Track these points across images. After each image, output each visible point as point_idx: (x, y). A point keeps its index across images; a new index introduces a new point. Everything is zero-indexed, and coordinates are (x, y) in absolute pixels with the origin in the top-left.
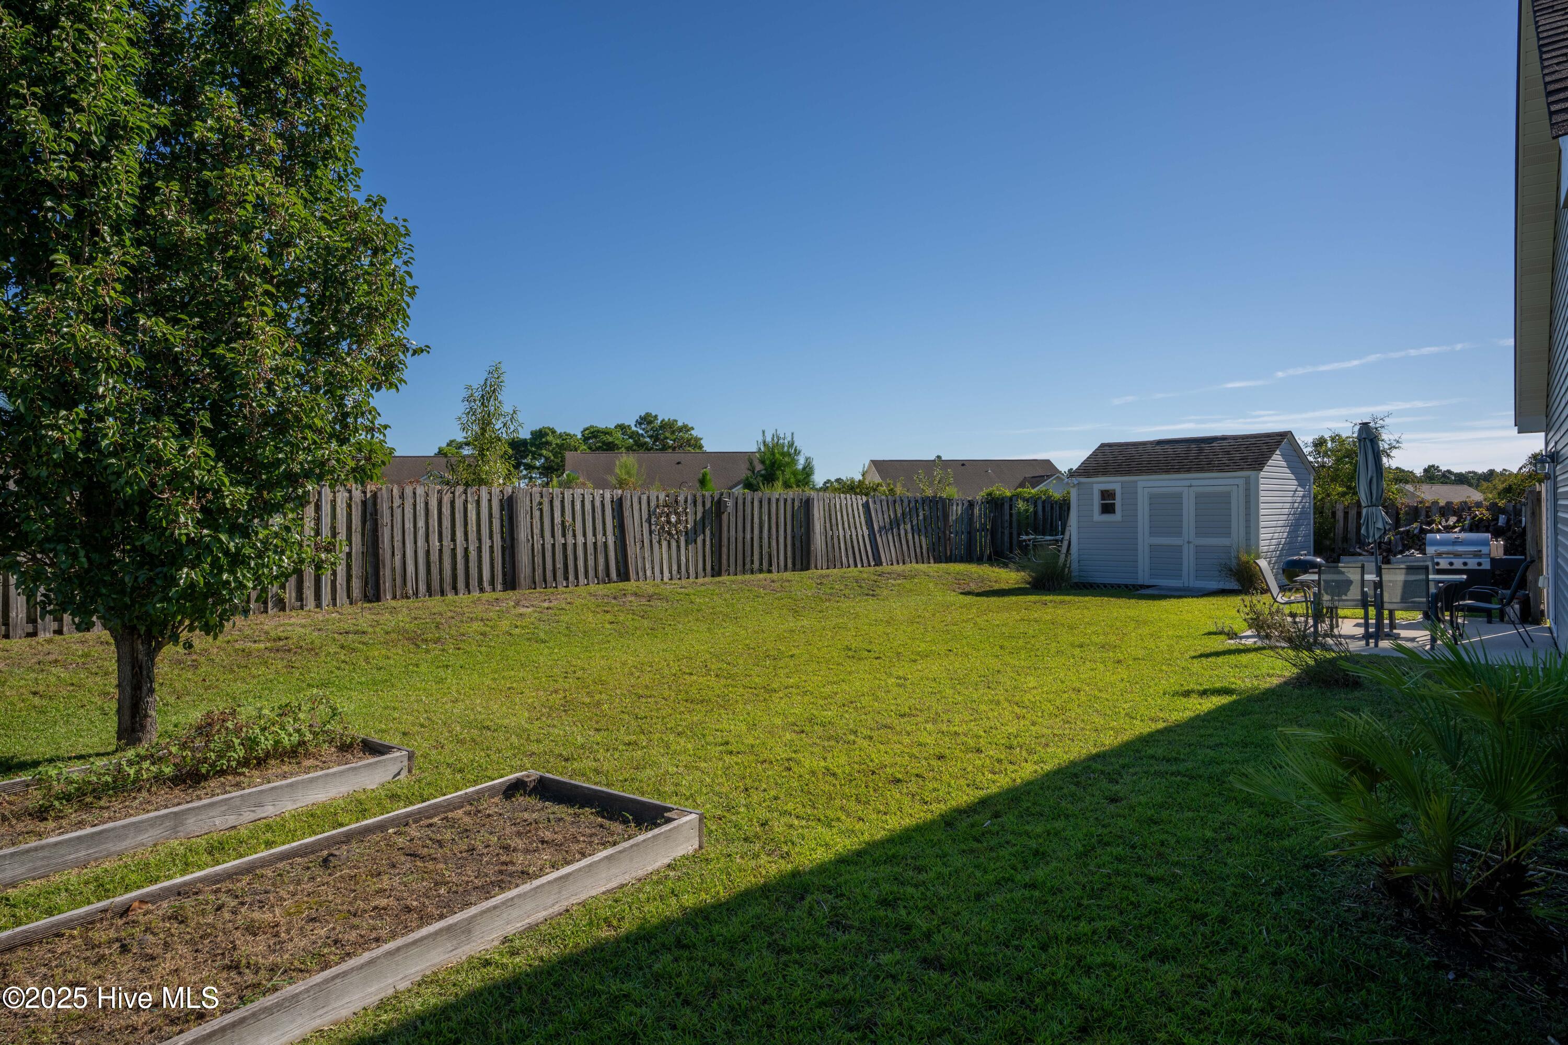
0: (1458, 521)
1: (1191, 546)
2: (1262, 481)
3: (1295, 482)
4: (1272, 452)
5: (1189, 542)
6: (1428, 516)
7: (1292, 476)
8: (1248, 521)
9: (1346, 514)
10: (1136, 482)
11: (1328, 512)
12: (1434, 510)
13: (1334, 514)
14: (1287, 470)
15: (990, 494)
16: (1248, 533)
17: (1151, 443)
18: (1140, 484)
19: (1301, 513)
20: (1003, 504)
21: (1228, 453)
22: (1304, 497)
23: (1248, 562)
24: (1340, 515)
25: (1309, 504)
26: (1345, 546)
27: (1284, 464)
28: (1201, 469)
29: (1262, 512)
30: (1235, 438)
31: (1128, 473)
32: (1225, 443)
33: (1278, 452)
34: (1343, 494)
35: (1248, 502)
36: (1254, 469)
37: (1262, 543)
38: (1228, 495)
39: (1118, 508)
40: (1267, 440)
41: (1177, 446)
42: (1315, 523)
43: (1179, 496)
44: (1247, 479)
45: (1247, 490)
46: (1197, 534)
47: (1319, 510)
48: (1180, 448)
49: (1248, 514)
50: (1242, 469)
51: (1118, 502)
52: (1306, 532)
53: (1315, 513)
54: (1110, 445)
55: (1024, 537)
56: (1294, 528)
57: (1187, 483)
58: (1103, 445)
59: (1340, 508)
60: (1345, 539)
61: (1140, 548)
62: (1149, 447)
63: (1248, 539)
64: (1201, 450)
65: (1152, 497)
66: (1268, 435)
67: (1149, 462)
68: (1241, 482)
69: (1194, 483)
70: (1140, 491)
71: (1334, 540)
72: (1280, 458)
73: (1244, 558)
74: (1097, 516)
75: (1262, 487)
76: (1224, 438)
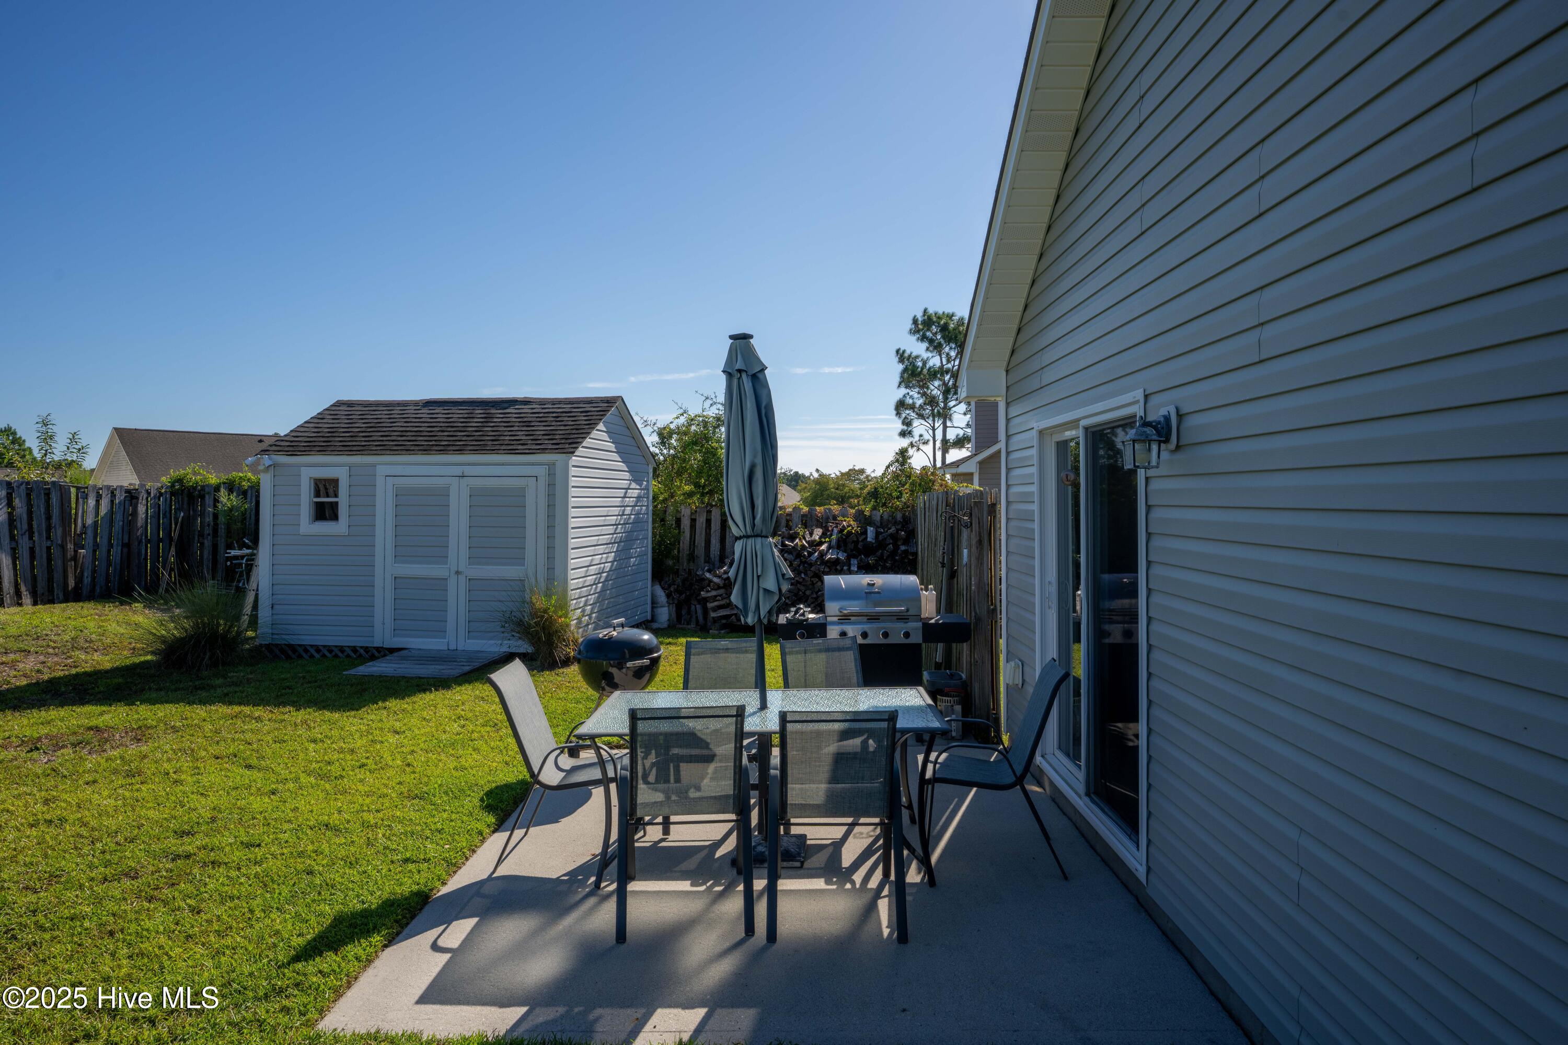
0: (824, 535)
1: (462, 579)
2: (573, 471)
3: (627, 475)
4: (592, 425)
5: (457, 573)
6: (789, 527)
7: (622, 466)
8: (551, 537)
9: (693, 521)
10: (374, 466)
11: (670, 519)
12: (796, 519)
13: (678, 521)
14: (616, 457)
15: (180, 481)
16: (550, 558)
17: (416, 403)
18: (381, 471)
19: (636, 522)
20: (202, 497)
21: (528, 424)
22: (639, 498)
23: (546, 611)
24: (686, 523)
25: (646, 508)
26: (692, 566)
27: (612, 446)
28: (481, 448)
29: (573, 522)
30: (542, 402)
31: (362, 450)
32: (526, 409)
33: (601, 426)
34: (690, 495)
35: (551, 506)
36: (563, 451)
37: (572, 574)
38: (521, 493)
39: (343, 511)
40: (588, 407)
41: (454, 410)
42: (654, 535)
43: (444, 493)
44: (551, 466)
45: (551, 485)
46: (473, 559)
47: (659, 517)
48: (457, 414)
49: (551, 527)
50: (544, 451)
51: (343, 500)
52: (643, 549)
53: (654, 521)
54: (350, 404)
55: (234, 553)
56: (624, 546)
57: (458, 470)
58: (339, 404)
59: (686, 512)
60: (692, 557)
61: (378, 582)
62: (411, 410)
63: (550, 569)
64: (488, 418)
65: (400, 493)
66: (589, 401)
67: (403, 433)
68: (541, 471)
69: (468, 470)
70: (380, 481)
71: (677, 559)
72: (605, 436)
73: (540, 602)
74: (308, 526)
75: (573, 481)
76: (526, 402)
